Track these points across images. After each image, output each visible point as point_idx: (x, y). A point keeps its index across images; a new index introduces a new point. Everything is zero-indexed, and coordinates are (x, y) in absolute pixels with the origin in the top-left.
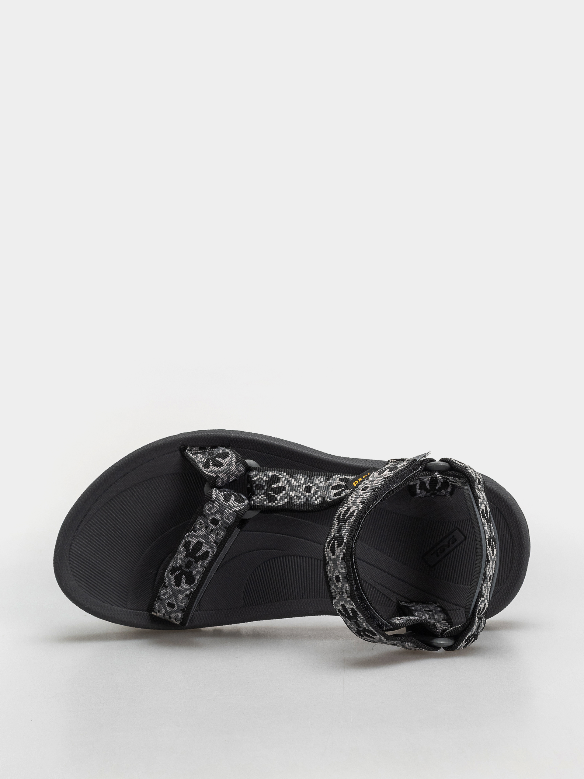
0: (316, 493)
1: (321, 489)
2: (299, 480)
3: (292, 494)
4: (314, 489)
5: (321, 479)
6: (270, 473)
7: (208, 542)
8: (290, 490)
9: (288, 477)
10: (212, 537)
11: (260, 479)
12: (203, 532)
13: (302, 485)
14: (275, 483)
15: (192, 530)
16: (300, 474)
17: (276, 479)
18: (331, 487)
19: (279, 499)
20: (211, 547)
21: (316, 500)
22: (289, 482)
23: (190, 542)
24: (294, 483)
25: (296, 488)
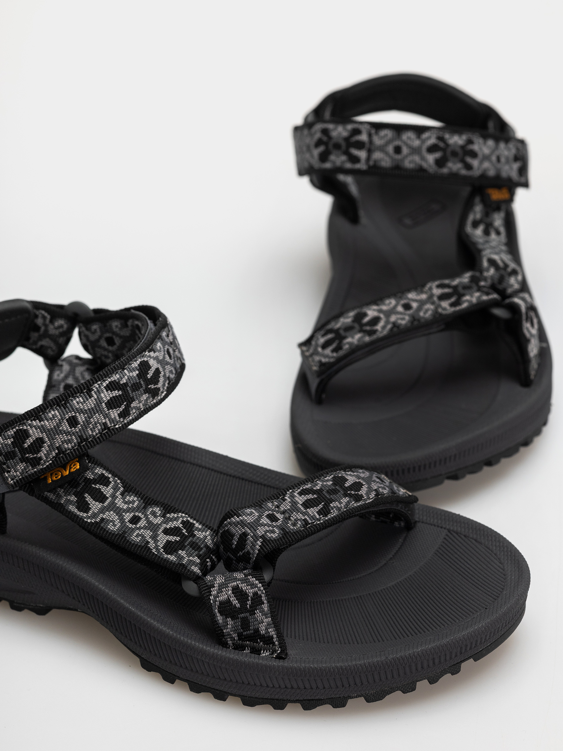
0: (128, 510)
1: (119, 512)
2: (140, 535)
3: (158, 520)
4: (128, 516)
5: (110, 527)
6: (172, 558)
7: (294, 503)
8: (158, 526)
9: (152, 545)
10: (286, 506)
11: (189, 555)
12: (295, 516)
13: (140, 528)
14: (173, 542)
15: (310, 524)
16: (134, 544)
17: (170, 548)
18: (106, 504)
19: (180, 521)
20: (292, 496)
21: (134, 501)
22: (154, 537)
23: (319, 513)
24: (148, 534)
25: (151, 526)
